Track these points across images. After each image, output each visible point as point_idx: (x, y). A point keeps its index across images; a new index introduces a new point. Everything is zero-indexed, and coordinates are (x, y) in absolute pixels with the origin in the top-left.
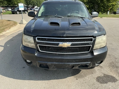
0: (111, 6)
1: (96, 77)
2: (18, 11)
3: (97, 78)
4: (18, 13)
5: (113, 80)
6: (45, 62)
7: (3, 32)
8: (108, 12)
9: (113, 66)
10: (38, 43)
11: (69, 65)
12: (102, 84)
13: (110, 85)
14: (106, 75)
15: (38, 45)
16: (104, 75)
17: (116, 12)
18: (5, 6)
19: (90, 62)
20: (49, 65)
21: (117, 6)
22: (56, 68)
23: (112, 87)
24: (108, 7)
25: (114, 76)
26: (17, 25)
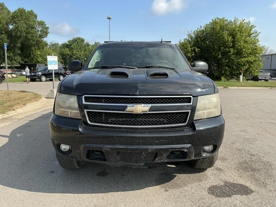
0: (244, 65)
1: (208, 186)
2: (43, 75)
3: (210, 188)
4: (44, 78)
5: (245, 191)
6: (98, 146)
7: (10, 112)
8: (241, 77)
9: (246, 169)
10: (86, 107)
11: (147, 150)
12: (220, 199)
13: (237, 199)
14: (230, 183)
15: (85, 111)
16: (226, 182)
17: (257, 76)
18: (16, 67)
19: (189, 145)
20: (107, 151)
21: (259, 65)
22: (121, 160)
23: (242, 202)
24: (239, 65)
25: (247, 185)
26: (41, 100)
